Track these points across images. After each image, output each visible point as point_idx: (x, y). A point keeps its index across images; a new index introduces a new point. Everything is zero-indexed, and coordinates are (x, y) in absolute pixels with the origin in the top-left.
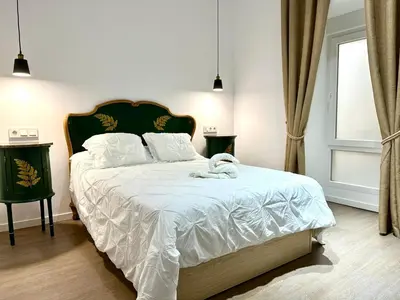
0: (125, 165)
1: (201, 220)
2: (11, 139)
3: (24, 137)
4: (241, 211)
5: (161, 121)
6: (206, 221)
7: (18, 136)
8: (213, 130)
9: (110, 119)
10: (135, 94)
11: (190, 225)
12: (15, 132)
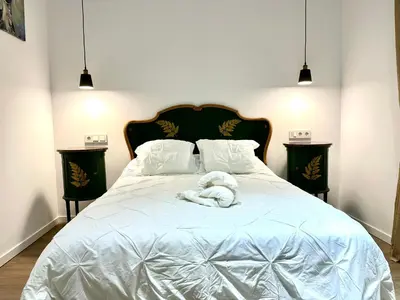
0: (162, 174)
1: (90, 262)
2: (86, 144)
3: (95, 142)
4: (163, 262)
5: (228, 126)
6: (97, 264)
7: (91, 141)
8: (303, 136)
9: (172, 125)
10: (197, 98)
11: (71, 265)
12: (89, 138)
